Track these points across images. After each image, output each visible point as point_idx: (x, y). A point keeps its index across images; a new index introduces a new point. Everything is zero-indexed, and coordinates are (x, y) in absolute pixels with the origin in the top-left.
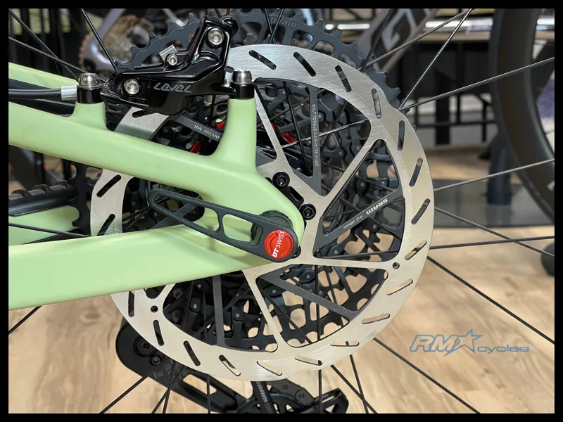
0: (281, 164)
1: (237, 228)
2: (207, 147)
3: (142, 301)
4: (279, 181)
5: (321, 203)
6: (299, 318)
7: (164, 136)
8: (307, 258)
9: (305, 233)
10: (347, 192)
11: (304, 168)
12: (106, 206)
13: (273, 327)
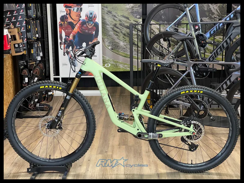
0: (194, 128)
1: (191, 132)
2: (190, 127)
3: (185, 136)
4: (194, 129)
5: (197, 131)
6: (195, 138)
7: (187, 126)
8: (196, 134)
9: (196, 133)
10: (199, 130)
11: (196, 129)
12: (183, 130)
13: (193, 139)
